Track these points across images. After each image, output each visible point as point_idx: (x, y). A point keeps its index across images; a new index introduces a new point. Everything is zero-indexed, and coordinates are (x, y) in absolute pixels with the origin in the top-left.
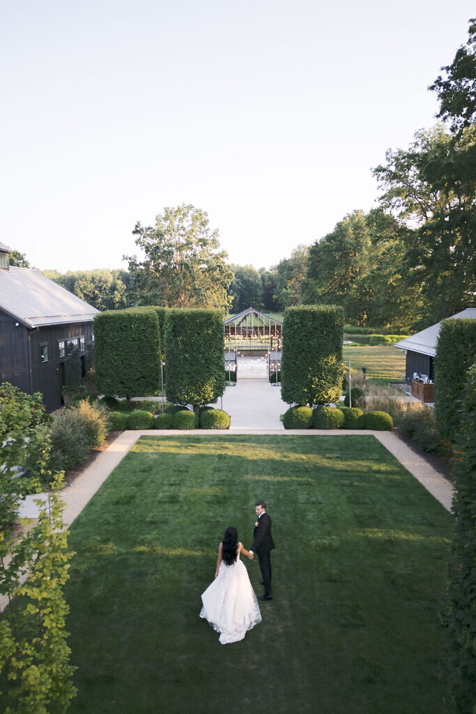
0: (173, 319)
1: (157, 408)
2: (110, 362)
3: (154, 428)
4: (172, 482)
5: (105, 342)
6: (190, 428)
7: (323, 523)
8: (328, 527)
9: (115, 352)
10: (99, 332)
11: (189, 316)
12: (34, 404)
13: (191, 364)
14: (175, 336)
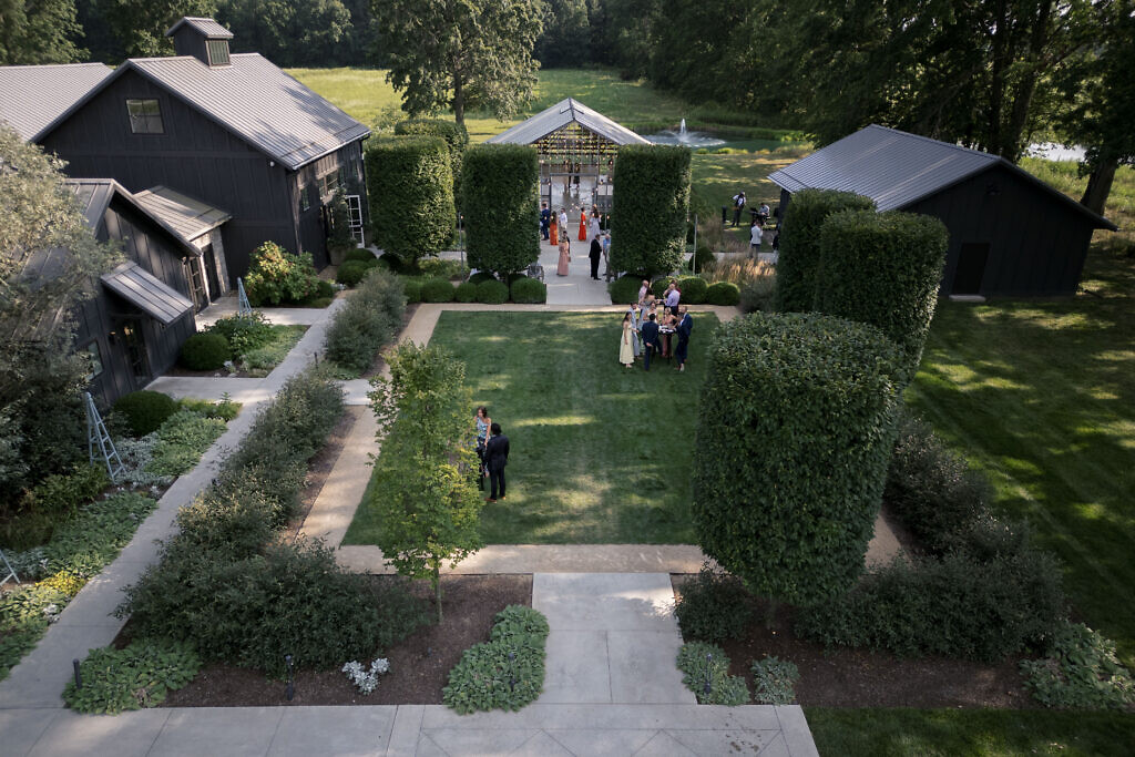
0: (474, 163)
1: (452, 271)
2: (392, 212)
3: (455, 300)
4: (491, 370)
5: (383, 185)
6: (499, 303)
7: (643, 411)
8: (646, 415)
9: (397, 200)
10: (375, 170)
11: (494, 159)
12: (305, 268)
13: (498, 223)
14: (477, 185)
